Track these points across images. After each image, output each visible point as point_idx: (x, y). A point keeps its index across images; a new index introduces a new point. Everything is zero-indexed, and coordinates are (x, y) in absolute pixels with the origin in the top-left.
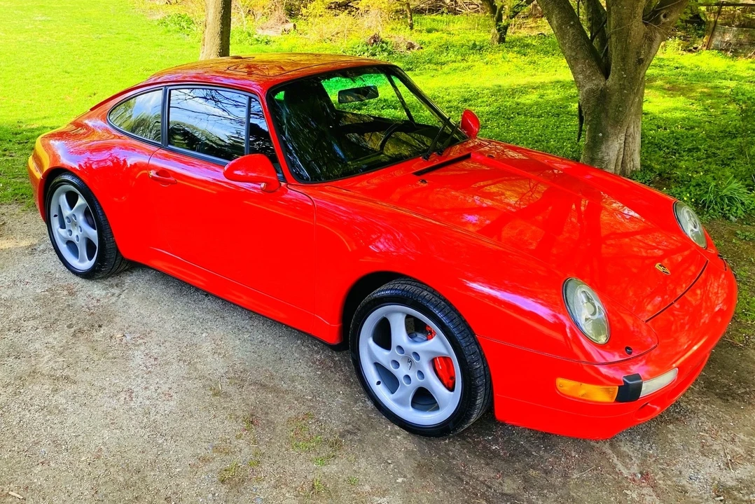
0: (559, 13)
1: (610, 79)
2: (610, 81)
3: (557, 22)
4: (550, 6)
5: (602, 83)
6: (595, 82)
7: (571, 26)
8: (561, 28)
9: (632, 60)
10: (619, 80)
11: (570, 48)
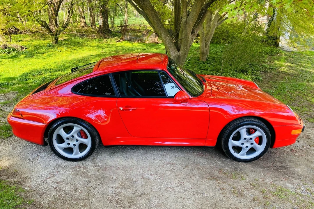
0: (164, 33)
1: (180, 52)
2: (181, 52)
3: (164, 36)
4: (161, 31)
5: (179, 54)
6: (176, 53)
7: (168, 37)
8: (165, 38)
9: (188, 46)
10: (184, 52)
11: (169, 44)
